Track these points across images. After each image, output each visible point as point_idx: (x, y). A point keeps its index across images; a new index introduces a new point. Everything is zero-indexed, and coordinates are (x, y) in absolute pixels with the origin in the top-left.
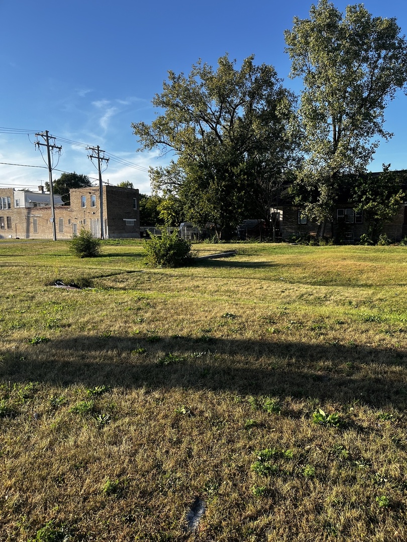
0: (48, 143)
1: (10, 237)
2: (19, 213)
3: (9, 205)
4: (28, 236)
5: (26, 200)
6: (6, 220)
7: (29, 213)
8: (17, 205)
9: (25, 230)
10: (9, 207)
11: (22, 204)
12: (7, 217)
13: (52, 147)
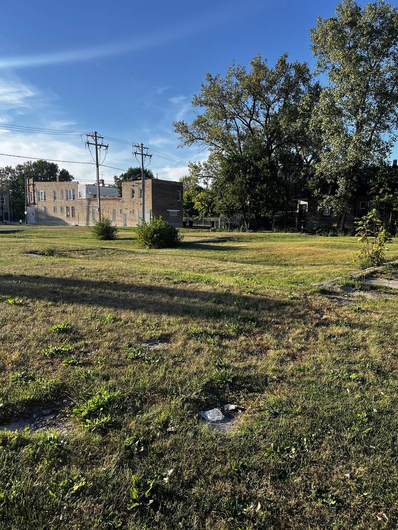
0: (96, 142)
1: (74, 224)
2: (81, 204)
3: (74, 196)
4: (88, 224)
5: (87, 193)
6: (71, 209)
7: (89, 204)
8: (80, 196)
9: (86, 219)
10: (74, 199)
11: (84, 196)
12: (72, 207)
13: (100, 146)
